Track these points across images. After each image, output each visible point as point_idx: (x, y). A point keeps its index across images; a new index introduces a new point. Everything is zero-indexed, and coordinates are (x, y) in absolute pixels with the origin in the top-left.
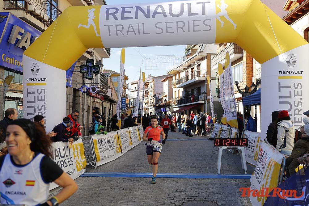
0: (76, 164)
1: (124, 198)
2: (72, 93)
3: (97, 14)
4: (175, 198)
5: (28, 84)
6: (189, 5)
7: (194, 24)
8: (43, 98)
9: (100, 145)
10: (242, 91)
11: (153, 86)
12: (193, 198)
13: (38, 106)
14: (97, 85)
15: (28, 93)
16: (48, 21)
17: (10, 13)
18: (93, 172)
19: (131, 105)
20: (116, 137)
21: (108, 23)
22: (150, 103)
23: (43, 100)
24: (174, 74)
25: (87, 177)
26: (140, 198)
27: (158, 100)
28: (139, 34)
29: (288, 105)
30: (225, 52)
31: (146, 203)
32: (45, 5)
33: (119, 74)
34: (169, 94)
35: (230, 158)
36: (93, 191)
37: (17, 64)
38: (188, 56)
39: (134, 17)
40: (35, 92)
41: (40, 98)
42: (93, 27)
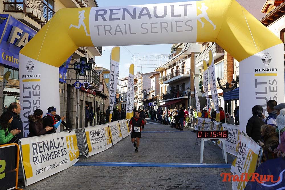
0: (69, 154)
1: (113, 186)
2: (66, 89)
3: (87, 15)
4: (161, 186)
5: (24, 81)
6: (172, 7)
7: (176, 24)
8: (38, 93)
9: (92, 137)
10: (223, 87)
11: (141, 82)
12: (177, 185)
13: (33, 101)
14: (89, 81)
15: (24, 88)
16: (45, 23)
18: (85, 162)
19: (121, 99)
20: (107, 129)
21: (97, 23)
22: (138, 98)
23: (38, 95)
24: (160, 71)
25: (79, 167)
26: (129, 185)
27: (146, 95)
28: (126, 34)
30: (208, 51)
32: (42, 8)
33: (109, 71)
34: (156, 90)
35: (211, 149)
36: (85, 179)
37: (16, 62)
38: (173, 55)
39: (121, 18)
40: (30, 88)
41: (35, 94)
42: (84, 27)
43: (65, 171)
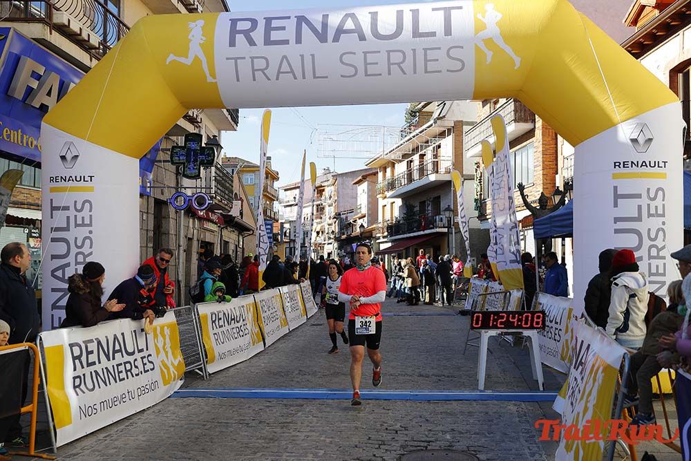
0: (161, 369)
1: (268, 446)
2: (152, 210)
3: (208, 32)
4: (385, 445)
5: (53, 190)
6: (415, 13)
7: (426, 55)
8: (87, 221)
9: (215, 328)
10: (533, 205)
11: (333, 193)
12: (422, 444)
13: (76, 238)
14: (208, 191)
15: (54, 209)
16: (99, 48)
17: (12, 30)
18: (200, 387)
19: (285, 236)
20: (252, 309)
21: (233, 52)
22: (326, 232)
23: (87, 225)
24: (380, 167)
25: (185, 399)
26: (306, 444)
27: (345, 226)
28: (304, 78)
29: (635, 237)
31: (320, 457)
32: (92, 12)
33: (258, 167)
34: (370, 212)
35: (506, 355)
36: (199, 430)
37: (30, 143)
38: (412, 127)
39: (293, 39)
40: (69, 207)
41: (80, 221)
42: (201, 61)
43: (152, 410)
